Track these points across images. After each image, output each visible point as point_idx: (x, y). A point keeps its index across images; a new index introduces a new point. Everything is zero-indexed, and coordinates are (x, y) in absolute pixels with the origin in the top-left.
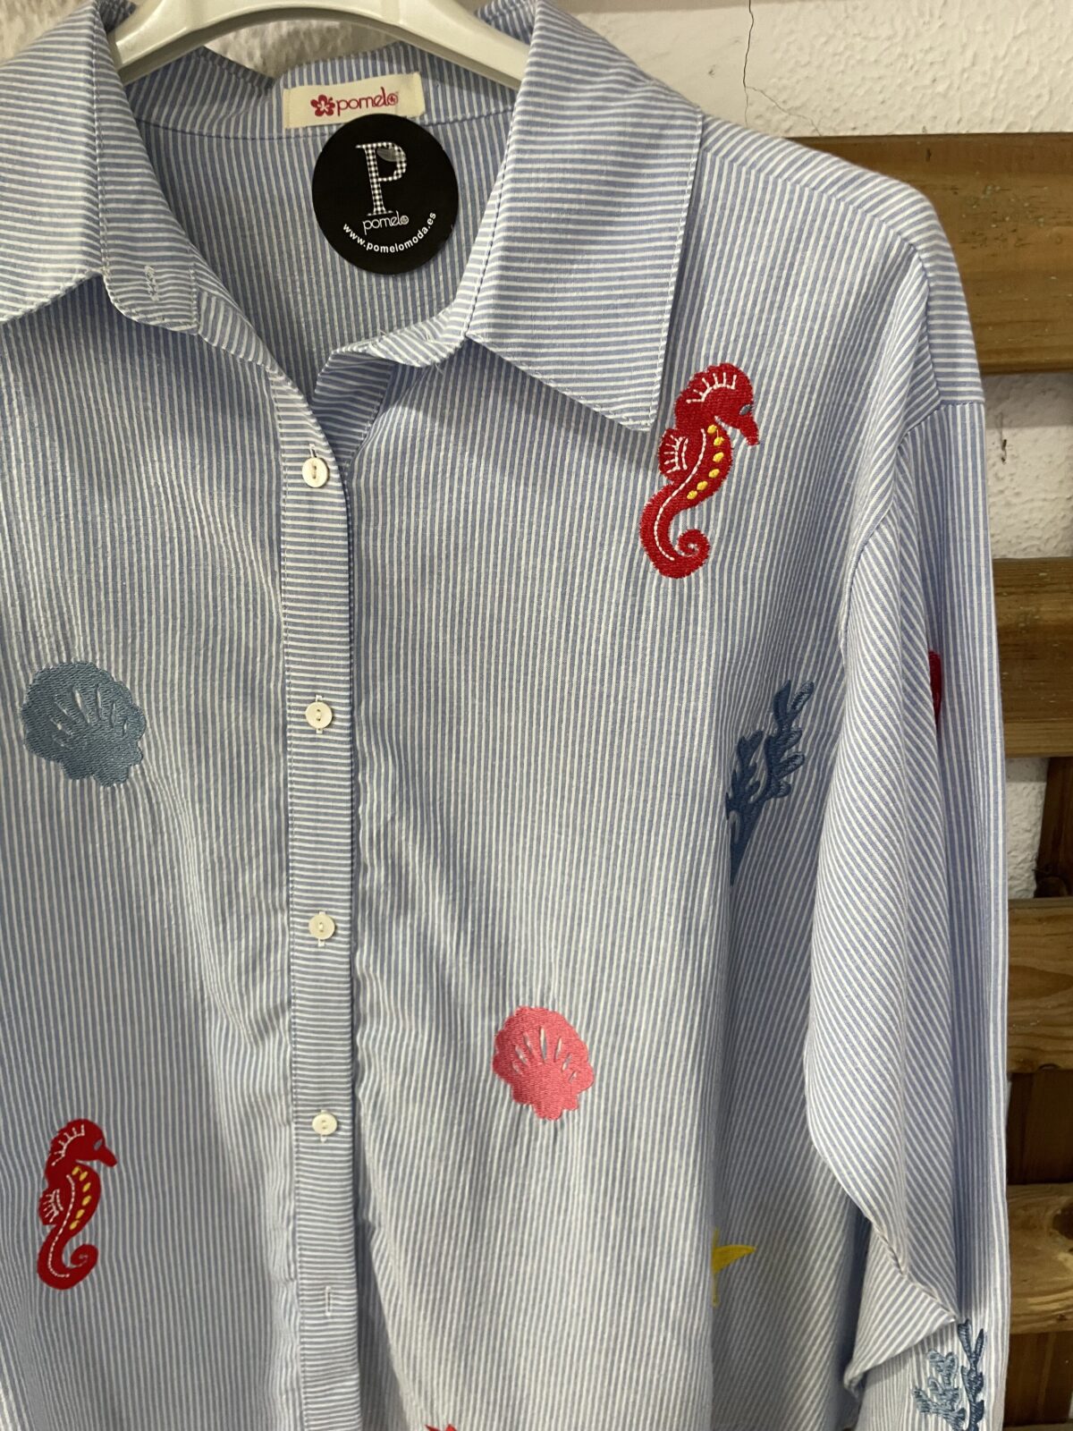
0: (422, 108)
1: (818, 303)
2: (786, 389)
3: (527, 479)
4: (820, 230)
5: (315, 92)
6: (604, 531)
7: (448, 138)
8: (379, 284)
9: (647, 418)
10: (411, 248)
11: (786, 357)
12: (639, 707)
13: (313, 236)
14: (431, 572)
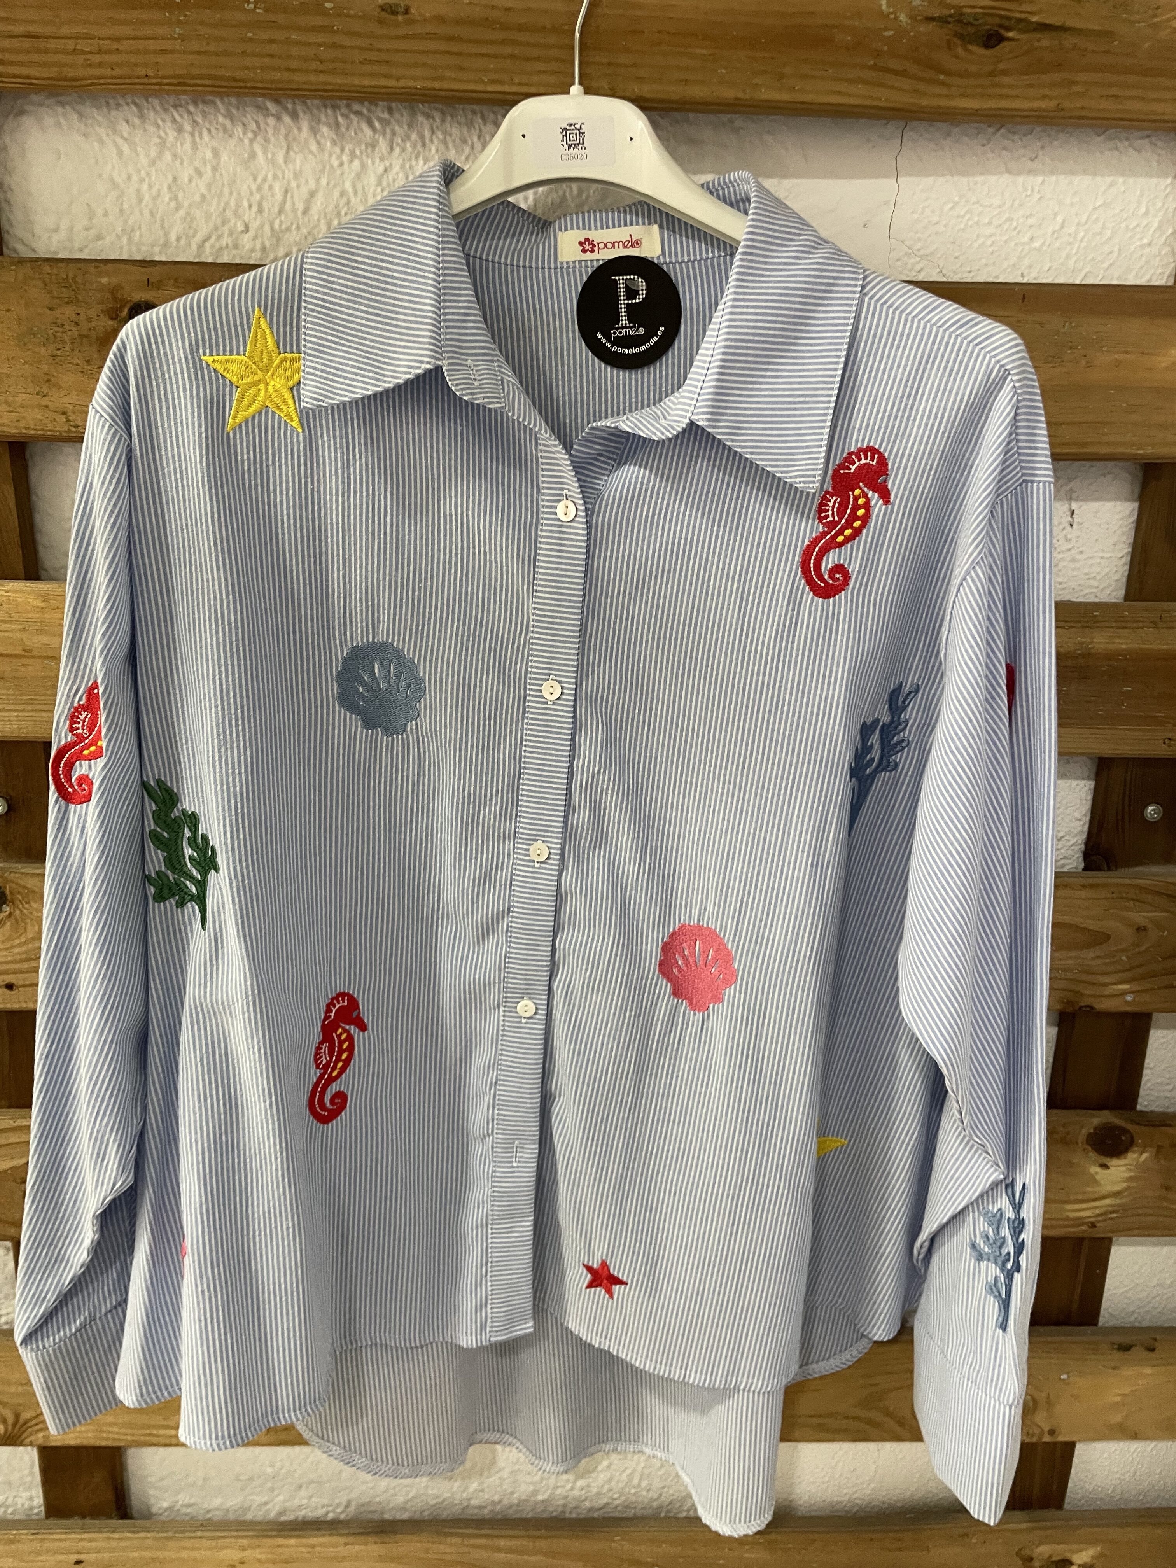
0: (659, 252)
1: (939, 407)
2: (913, 467)
3: (720, 522)
4: (943, 356)
5: (581, 235)
6: (774, 563)
7: (677, 274)
8: (618, 376)
9: (814, 482)
10: (644, 351)
11: (913, 444)
12: (791, 694)
13: (574, 339)
14: (643, 587)
